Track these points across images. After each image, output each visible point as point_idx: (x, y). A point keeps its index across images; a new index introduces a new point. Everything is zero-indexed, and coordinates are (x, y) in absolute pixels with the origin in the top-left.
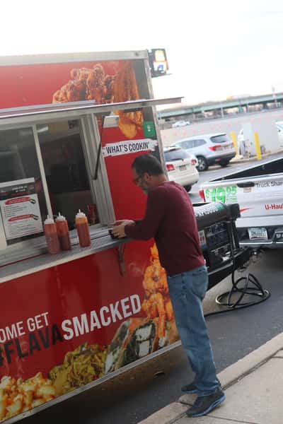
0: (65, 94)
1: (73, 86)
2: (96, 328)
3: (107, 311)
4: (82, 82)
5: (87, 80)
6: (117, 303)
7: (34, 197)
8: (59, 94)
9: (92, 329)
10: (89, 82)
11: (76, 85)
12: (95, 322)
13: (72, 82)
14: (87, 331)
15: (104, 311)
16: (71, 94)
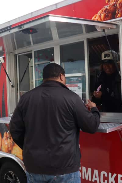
0: (100, 16)
1: (107, 9)
2: (96, 181)
3: (106, 175)
4: (114, 5)
5: (118, 3)
6: (115, 175)
7: (80, 85)
8: (96, 17)
9: (93, 181)
10: (119, 4)
11: (108, 8)
12: (96, 177)
13: (106, 7)
14: (90, 180)
15: (104, 175)
16: (104, 15)
